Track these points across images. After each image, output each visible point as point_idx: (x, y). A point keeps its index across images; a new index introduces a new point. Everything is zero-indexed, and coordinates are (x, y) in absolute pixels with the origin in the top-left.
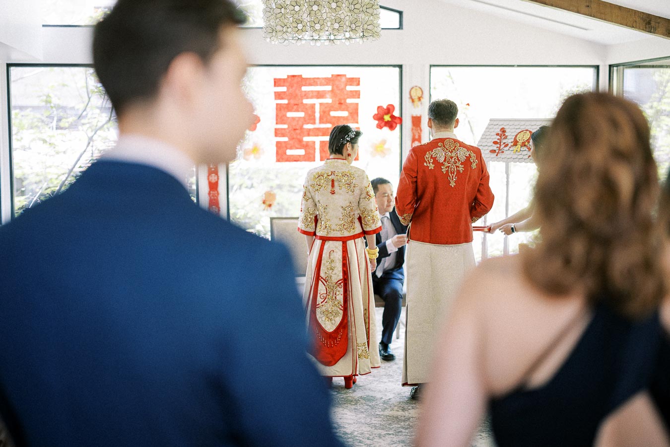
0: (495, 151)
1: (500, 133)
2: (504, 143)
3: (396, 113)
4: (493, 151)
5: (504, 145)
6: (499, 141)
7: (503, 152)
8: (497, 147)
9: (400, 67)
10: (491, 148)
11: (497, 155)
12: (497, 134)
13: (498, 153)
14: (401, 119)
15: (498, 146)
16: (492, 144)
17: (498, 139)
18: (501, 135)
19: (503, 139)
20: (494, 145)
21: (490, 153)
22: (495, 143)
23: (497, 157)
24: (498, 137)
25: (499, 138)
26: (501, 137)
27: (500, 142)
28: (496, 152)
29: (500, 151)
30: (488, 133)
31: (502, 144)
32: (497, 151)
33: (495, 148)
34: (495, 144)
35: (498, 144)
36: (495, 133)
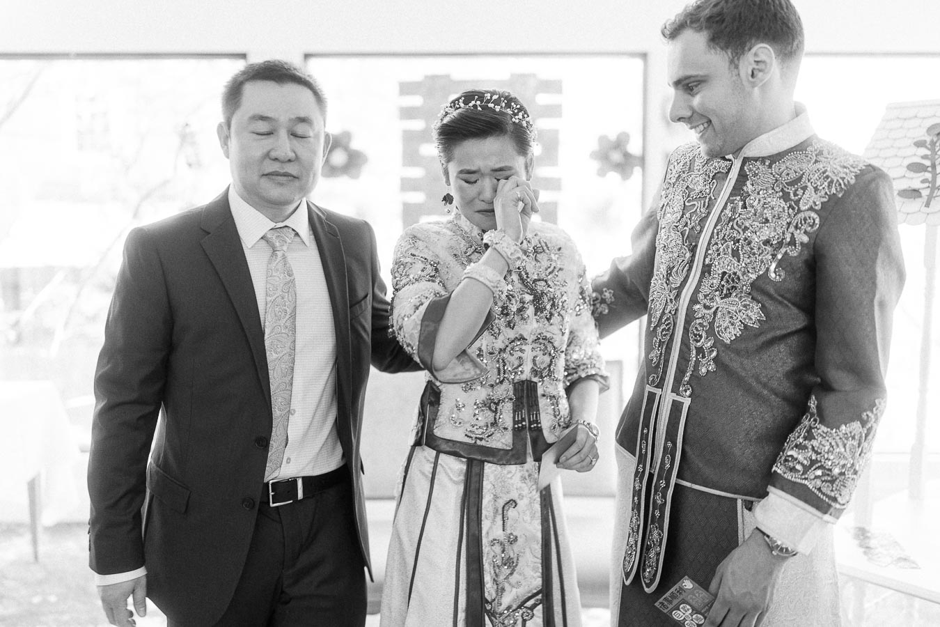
0: (918, 191)
1: (928, 139)
3: (634, 148)
4: (912, 193)
6: (927, 163)
8: (923, 181)
9: (644, 56)
10: (904, 184)
11: (925, 203)
12: (920, 144)
13: (929, 196)
14: (642, 161)
15: (928, 176)
16: (905, 171)
17: (925, 157)
18: (932, 145)
20: (912, 174)
21: (899, 199)
22: (915, 168)
23: (928, 210)
24: (924, 151)
25: (928, 153)
26: (931, 148)
27: (933, 166)
28: (920, 196)
29: (936, 192)
30: (887, 142)
31: (939, 169)
32: (925, 193)
33: (916, 184)
34: (916, 172)
35: (926, 171)
36: (910, 142)
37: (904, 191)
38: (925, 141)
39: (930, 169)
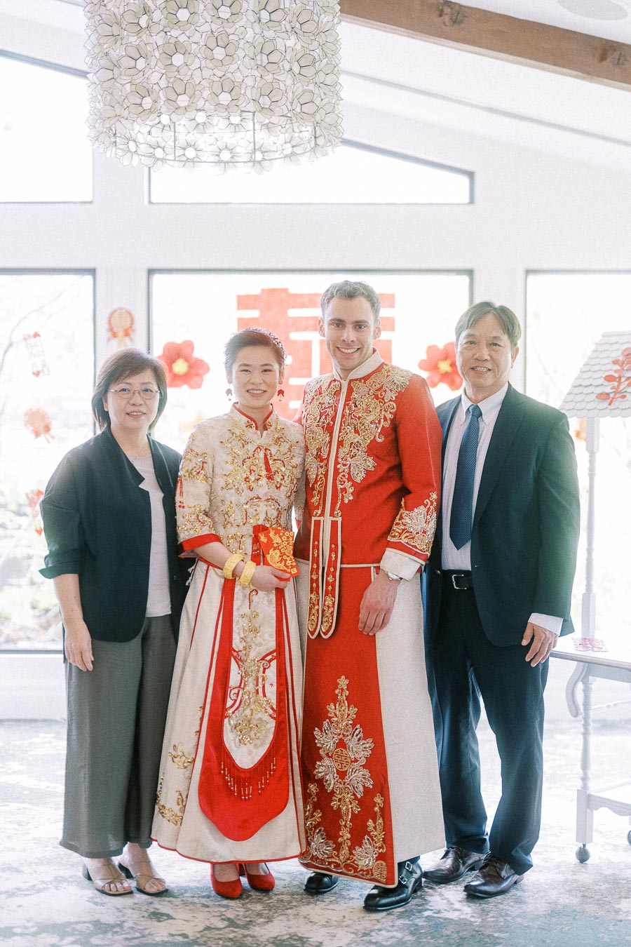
0: (608, 394)
1: (621, 358)
2: (629, 378)
4: (603, 397)
5: (627, 383)
6: (616, 375)
7: (624, 397)
8: (612, 388)
9: (470, 273)
10: (600, 390)
11: (610, 404)
12: (615, 362)
13: (613, 398)
15: (616, 384)
16: (602, 381)
17: (617, 371)
18: (623, 362)
19: (627, 370)
20: (606, 383)
21: (596, 400)
22: (609, 379)
23: (612, 407)
24: (617, 367)
25: (619, 368)
26: (622, 365)
27: (620, 378)
28: (609, 397)
29: (618, 395)
30: (596, 361)
31: (623, 379)
32: (612, 395)
33: (608, 390)
34: (609, 381)
35: (615, 381)
36: (610, 360)
37: (602, 394)
38: (619, 360)
39: (617, 379)
